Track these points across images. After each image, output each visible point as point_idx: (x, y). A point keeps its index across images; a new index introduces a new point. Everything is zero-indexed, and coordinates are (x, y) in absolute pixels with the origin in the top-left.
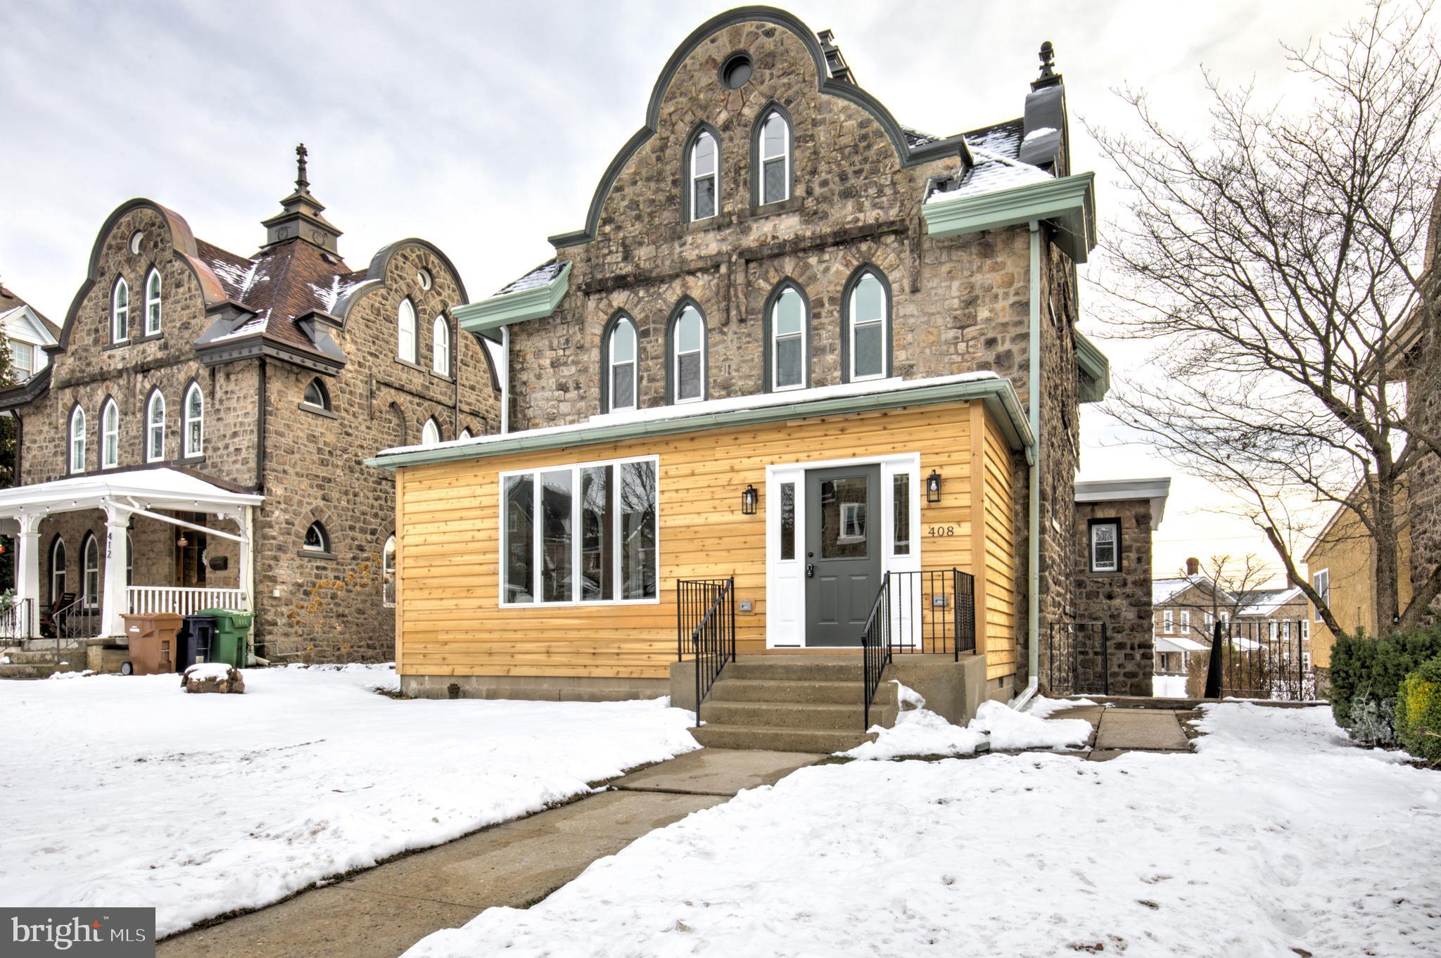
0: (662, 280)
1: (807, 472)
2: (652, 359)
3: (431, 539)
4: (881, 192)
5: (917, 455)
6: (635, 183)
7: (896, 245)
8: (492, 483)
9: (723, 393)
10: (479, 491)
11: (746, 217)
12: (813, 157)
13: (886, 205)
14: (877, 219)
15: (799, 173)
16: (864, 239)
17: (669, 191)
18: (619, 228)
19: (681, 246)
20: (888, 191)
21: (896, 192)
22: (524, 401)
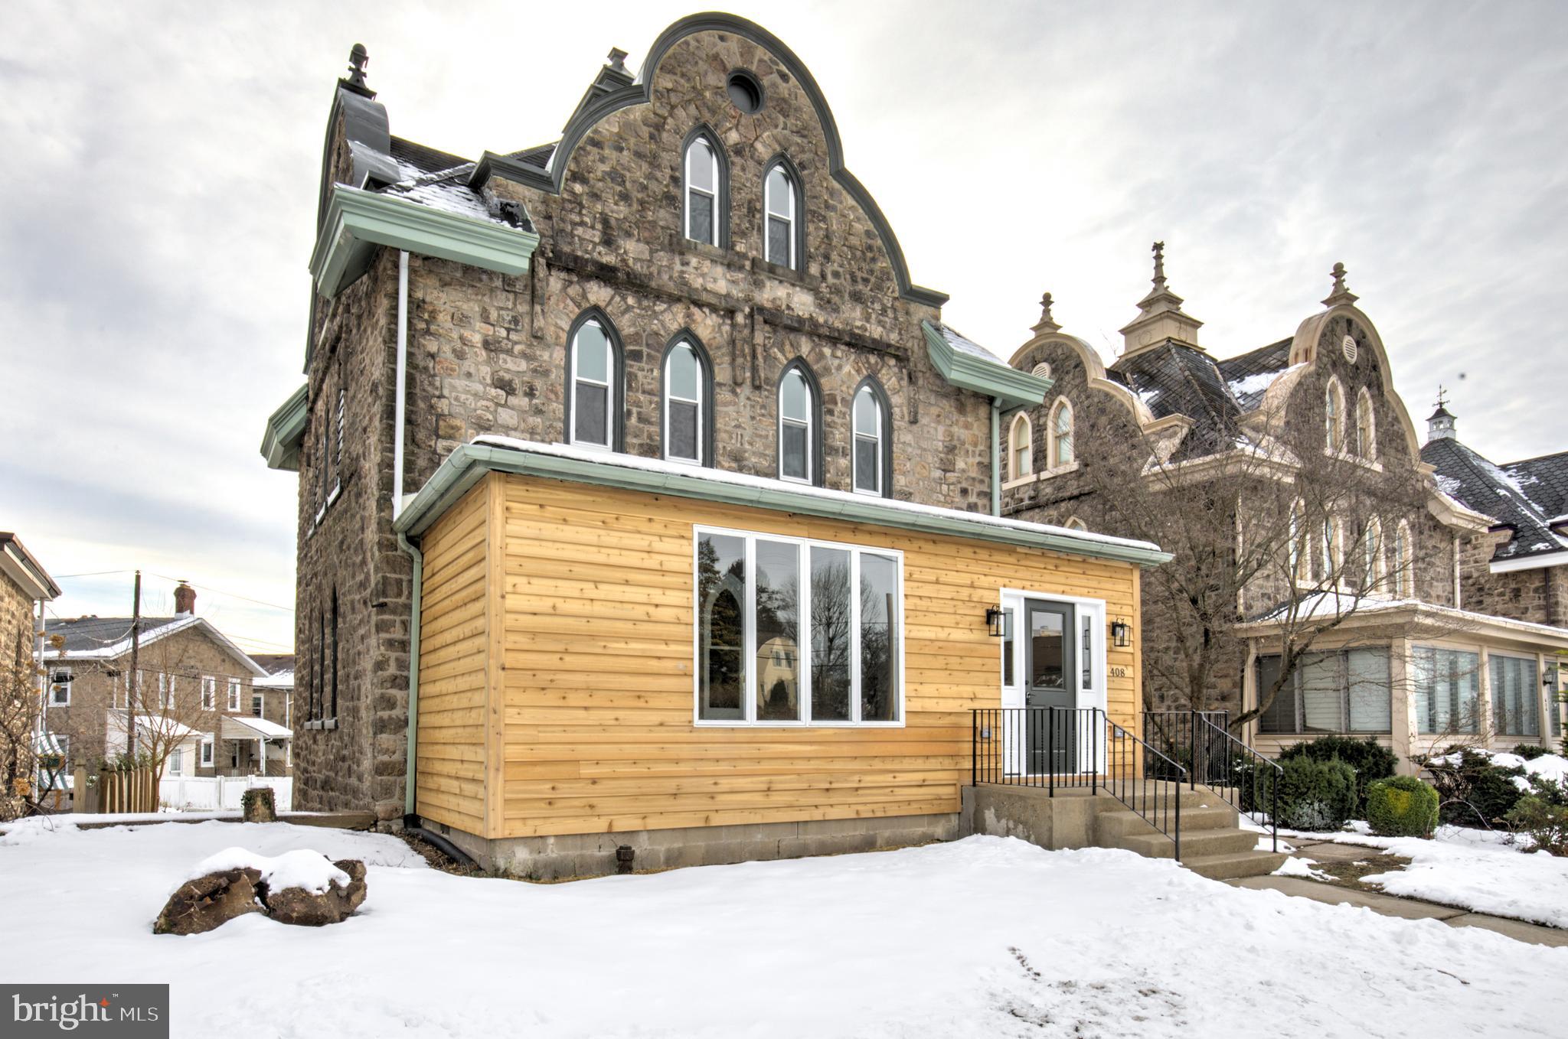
0: (658, 295)
1: (1027, 600)
2: (644, 392)
3: (564, 606)
4: (884, 311)
5: (1103, 602)
6: (620, 149)
7: (896, 370)
8: (683, 537)
9: (734, 465)
10: (658, 545)
11: (763, 270)
12: (825, 240)
13: (888, 326)
14: (881, 337)
15: (812, 250)
16: (872, 351)
17: (667, 186)
18: (596, 196)
19: (683, 264)
20: (890, 313)
21: (896, 318)
22: (431, 384)
